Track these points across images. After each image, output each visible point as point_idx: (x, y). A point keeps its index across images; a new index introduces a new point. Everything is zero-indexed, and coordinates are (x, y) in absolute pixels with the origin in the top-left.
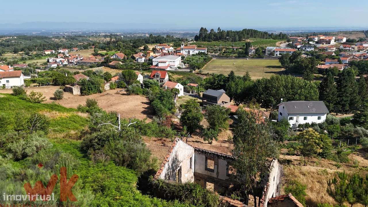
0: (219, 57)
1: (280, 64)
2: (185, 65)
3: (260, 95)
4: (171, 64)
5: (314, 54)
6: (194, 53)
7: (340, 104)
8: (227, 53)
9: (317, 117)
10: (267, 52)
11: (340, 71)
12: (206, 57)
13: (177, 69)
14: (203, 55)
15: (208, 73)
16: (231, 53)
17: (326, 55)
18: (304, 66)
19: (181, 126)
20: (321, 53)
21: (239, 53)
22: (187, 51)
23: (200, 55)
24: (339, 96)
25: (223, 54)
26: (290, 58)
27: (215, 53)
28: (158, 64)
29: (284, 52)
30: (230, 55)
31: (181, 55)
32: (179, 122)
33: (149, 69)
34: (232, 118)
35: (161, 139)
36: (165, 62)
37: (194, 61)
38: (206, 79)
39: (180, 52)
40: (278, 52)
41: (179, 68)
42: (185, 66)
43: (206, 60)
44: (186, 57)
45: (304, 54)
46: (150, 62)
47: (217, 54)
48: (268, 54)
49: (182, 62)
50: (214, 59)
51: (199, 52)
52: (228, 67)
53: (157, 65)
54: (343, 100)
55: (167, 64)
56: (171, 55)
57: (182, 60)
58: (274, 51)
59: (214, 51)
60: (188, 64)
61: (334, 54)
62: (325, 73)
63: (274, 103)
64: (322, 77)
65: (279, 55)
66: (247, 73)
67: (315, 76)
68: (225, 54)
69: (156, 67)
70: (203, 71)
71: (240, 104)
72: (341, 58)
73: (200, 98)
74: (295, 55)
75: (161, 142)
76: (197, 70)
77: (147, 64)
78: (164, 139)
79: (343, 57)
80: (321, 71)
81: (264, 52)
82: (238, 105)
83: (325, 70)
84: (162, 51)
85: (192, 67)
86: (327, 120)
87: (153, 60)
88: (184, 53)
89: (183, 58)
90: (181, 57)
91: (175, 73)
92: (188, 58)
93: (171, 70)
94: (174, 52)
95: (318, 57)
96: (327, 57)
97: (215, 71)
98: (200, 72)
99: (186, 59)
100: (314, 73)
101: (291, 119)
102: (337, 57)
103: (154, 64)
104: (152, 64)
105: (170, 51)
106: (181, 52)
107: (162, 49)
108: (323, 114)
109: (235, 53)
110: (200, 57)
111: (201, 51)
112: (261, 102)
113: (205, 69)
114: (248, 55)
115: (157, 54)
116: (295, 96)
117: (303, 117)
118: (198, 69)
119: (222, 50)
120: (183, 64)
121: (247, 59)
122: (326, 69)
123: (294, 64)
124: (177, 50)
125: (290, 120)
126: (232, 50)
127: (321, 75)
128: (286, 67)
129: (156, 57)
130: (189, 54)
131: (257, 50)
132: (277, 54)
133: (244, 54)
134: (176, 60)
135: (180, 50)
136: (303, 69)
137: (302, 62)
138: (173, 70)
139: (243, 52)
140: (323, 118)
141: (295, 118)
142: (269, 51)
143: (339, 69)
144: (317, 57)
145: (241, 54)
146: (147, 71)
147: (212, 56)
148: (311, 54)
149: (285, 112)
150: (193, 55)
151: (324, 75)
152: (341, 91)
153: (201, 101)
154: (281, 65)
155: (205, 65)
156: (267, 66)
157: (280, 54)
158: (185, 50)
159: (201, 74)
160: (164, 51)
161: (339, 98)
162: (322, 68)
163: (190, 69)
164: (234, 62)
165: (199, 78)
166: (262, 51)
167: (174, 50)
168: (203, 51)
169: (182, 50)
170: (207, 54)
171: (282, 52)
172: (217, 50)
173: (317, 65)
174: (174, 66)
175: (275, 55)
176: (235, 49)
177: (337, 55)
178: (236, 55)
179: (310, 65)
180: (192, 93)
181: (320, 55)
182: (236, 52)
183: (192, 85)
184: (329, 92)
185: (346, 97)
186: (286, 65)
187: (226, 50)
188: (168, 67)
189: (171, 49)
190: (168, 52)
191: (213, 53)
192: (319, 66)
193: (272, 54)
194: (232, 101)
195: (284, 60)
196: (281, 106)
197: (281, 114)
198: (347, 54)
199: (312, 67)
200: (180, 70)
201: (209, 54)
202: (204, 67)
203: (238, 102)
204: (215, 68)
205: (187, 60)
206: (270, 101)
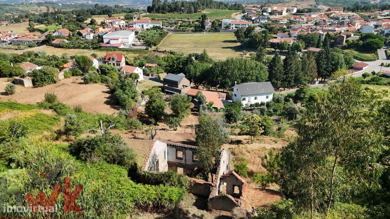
0: (175, 31)
1: (235, 39)
2: (140, 41)
3: (217, 77)
4: (125, 40)
5: (268, 27)
6: (149, 27)
7: (286, 81)
8: (183, 26)
9: (265, 96)
10: (223, 26)
11: (289, 45)
12: (161, 31)
13: (132, 46)
14: (158, 30)
15: (165, 51)
16: (187, 26)
17: (278, 27)
18: (258, 40)
19: (145, 113)
20: (274, 26)
21: (195, 26)
22: (141, 25)
23: (155, 29)
24: (285, 74)
25: (179, 28)
26: (245, 33)
27: (171, 27)
28: (109, 41)
29: (239, 25)
30: (186, 29)
31: (135, 30)
32: (143, 111)
33: (100, 47)
34: (193, 101)
35: (131, 132)
36: (117, 39)
37: (149, 37)
38: (164, 58)
39: (132, 26)
40: (234, 25)
41: (134, 45)
42: (140, 43)
43: (162, 35)
44: (140, 32)
45: (258, 26)
46: (100, 39)
47: (173, 28)
48: (224, 27)
49: (136, 37)
50: (170, 33)
51: (154, 26)
52: (185, 42)
53: (108, 43)
54: (288, 77)
55: (120, 40)
56: (123, 30)
57: (136, 36)
58: (230, 24)
59: (170, 24)
60: (143, 40)
61: (285, 27)
62: (276, 47)
63: (230, 84)
64: (274, 51)
65: (234, 28)
66: (205, 51)
67: (268, 51)
68: (181, 28)
69: (108, 45)
70: (160, 48)
71: (199, 85)
72: (291, 32)
73: (161, 82)
74: (250, 30)
75: (131, 134)
76: (154, 48)
77: (97, 41)
78: (134, 130)
79: (293, 30)
80: (273, 45)
81: (220, 25)
82: (197, 88)
83: (276, 44)
84: (112, 25)
85: (148, 44)
86: (273, 99)
87: (104, 37)
88: (137, 27)
89: (136, 33)
90: (134, 32)
91: (130, 51)
92: (143, 33)
93: (125, 48)
94: (126, 26)
95: (271, 30)
96: (279, 30)
97: (173, 47)
98: (157, 49)
99: (141, 34)
100: (267, 47)
101: (244, 99)
102: (288, 30)
103: (105, 41)
104: (103, 42)
105: (121, 25)
106: (134, 26)
107: (112, 23)
108: (270, 93)
109: (191, 27)
110: (156, 32)
111: (155, 25)
112: (219, 83)
113: (162, 45)
114: (205, 29)
115: (107, 30)
116: (248, 77)
117: (254, 98)
118: (155, 46)
119: (178, 24)
120: (137, 40)
121: (204, 33)
122: (278, 43)
123: (248, 38)
124: (129, 24)
125: (243, 101)
126: (188, 23)
127: (273, 49)
128: (241, 42)
129: (106, 33)
130: (143, 28)
131: (213, 23)
132: (232, 28)
133: (200, 28)
134: (129, 36)
135: (133, 24)
136: (257, 44)
137: (256, 36)
138: (128, 48)
139: (199, 25)
140: (271, 97)
141: (247, 98)
142: (225, 24)
143: (289, 43)
144: (269, 29)
145: (198, 27)
146: (98, 50)
147: (168, 30)
148: (265, 26)
149: (239, 94)
150: (148, 30)
151: (275, 49)
152: (287, 69)
153: (162, 85)
154: (237, 39)
155: (162, 41)
156: (224, 40)
157: (236, 27)
158: (138, 24)
159: (158, 51)
160: (115, 26)
161: (285, 76)
162: (274, 42)
163: (146, 46)
164: (191, 36)
165: (157, 57)
166: (219, 24)
167: (126, 24)
168: (158, 25)
169: (135, 24)
170: (162, 29)
171: (237, 25)
172: (172, 23)
173: (270, 39)
174: (128, 42)
175: (231, 28)
176: (191, 22)
177: (288, 28)
178: (193, 28)
179: (263, 40)
180: (152, 76)
181: (272, 28)
182: (192, 25)
183: (150, 65)
184: (277, 70)
185: (292, 73)
186: (241, 39)
187: (182, 23)
188: (121, 44)
189: (123, 23)
190: (119, 26)
191: (168, 27)
192: (271, 41)
193: (227, 27)
194: (192, 83)
195: (239, 34)
196: (235, 88)
197: (235, 95)
198: (296, 26)
199: (265, 42)
200: (135, 48)
201: (164, 27)
202: (160, 43)
203: (198, 84)
204: (172, 44)
205: (142, 36)
206: (226, 83)
